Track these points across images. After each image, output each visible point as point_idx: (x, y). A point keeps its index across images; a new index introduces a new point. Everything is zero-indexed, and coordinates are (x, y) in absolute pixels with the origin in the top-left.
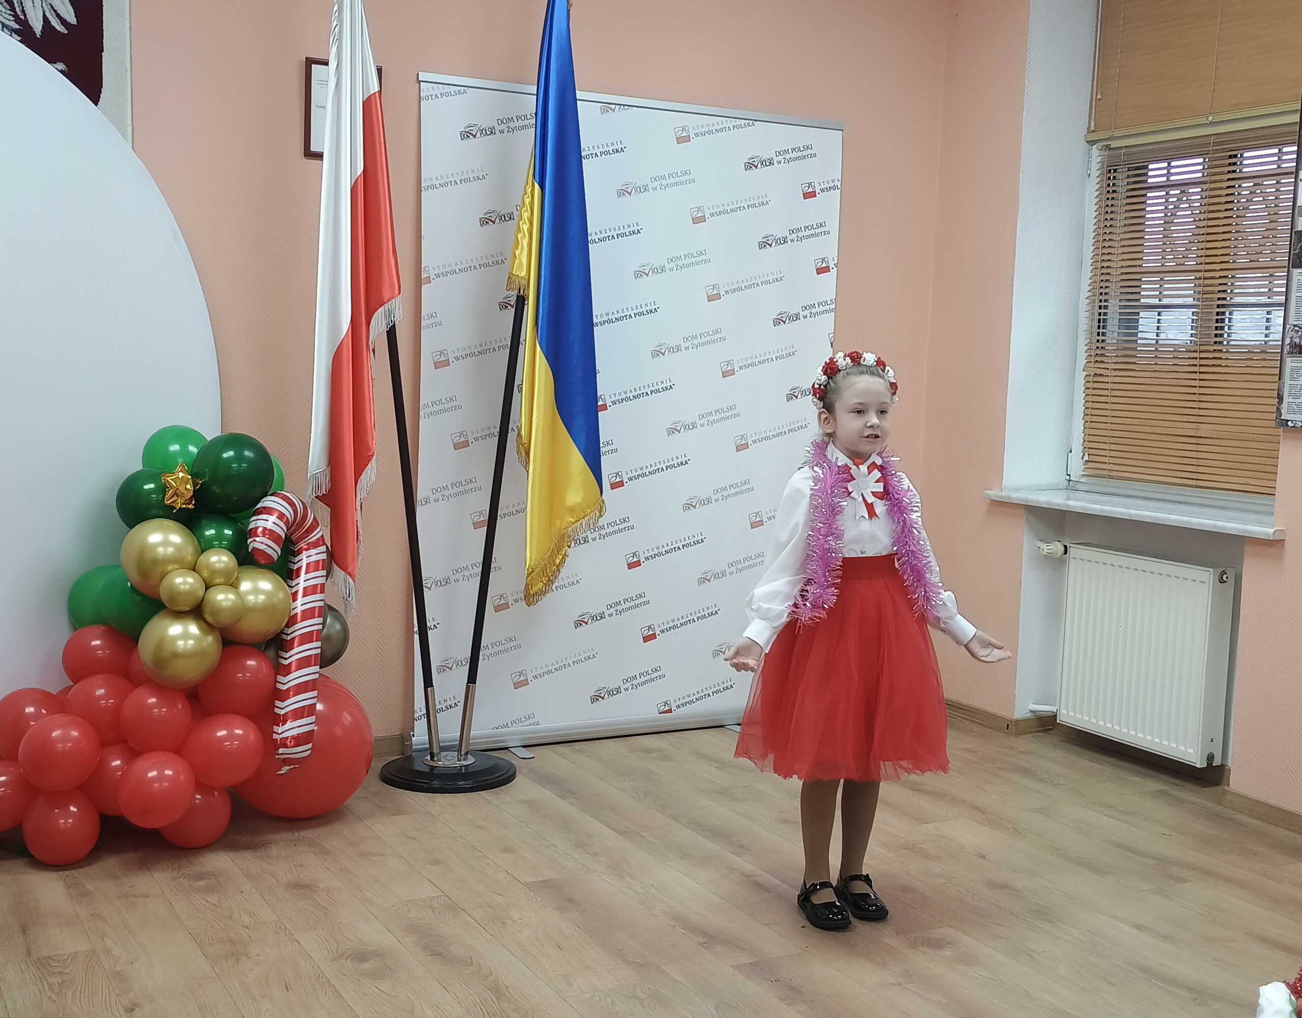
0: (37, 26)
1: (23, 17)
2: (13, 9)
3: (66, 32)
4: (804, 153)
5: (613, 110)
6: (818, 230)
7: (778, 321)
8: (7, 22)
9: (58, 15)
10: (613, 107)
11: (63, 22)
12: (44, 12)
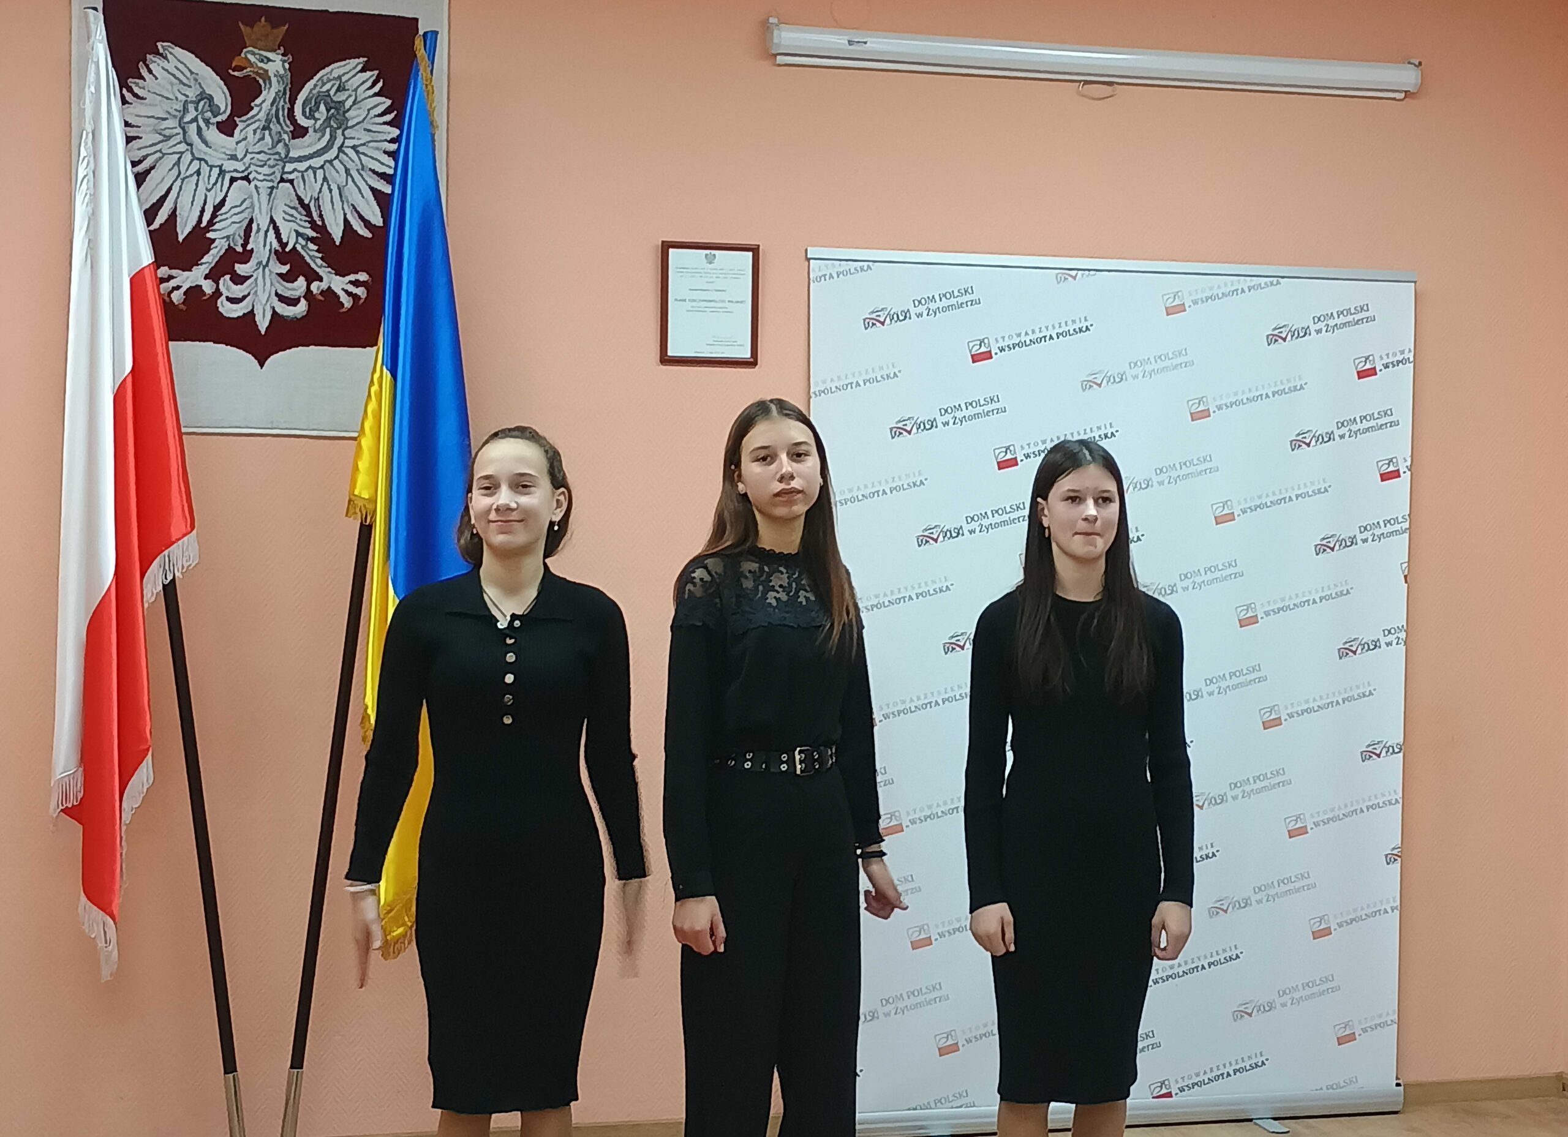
0: (337, 232)
1: (320, 223)
2: (309, 214)
3: (370, 235)
4: (1359, 316)
5: (1074, 278)
6: (1382, 420)
7: (1321, 549)
8: (301, 230)
9: (361, 217)
10: (1073, 272)
11: (367, 224)
12: (345, 215)
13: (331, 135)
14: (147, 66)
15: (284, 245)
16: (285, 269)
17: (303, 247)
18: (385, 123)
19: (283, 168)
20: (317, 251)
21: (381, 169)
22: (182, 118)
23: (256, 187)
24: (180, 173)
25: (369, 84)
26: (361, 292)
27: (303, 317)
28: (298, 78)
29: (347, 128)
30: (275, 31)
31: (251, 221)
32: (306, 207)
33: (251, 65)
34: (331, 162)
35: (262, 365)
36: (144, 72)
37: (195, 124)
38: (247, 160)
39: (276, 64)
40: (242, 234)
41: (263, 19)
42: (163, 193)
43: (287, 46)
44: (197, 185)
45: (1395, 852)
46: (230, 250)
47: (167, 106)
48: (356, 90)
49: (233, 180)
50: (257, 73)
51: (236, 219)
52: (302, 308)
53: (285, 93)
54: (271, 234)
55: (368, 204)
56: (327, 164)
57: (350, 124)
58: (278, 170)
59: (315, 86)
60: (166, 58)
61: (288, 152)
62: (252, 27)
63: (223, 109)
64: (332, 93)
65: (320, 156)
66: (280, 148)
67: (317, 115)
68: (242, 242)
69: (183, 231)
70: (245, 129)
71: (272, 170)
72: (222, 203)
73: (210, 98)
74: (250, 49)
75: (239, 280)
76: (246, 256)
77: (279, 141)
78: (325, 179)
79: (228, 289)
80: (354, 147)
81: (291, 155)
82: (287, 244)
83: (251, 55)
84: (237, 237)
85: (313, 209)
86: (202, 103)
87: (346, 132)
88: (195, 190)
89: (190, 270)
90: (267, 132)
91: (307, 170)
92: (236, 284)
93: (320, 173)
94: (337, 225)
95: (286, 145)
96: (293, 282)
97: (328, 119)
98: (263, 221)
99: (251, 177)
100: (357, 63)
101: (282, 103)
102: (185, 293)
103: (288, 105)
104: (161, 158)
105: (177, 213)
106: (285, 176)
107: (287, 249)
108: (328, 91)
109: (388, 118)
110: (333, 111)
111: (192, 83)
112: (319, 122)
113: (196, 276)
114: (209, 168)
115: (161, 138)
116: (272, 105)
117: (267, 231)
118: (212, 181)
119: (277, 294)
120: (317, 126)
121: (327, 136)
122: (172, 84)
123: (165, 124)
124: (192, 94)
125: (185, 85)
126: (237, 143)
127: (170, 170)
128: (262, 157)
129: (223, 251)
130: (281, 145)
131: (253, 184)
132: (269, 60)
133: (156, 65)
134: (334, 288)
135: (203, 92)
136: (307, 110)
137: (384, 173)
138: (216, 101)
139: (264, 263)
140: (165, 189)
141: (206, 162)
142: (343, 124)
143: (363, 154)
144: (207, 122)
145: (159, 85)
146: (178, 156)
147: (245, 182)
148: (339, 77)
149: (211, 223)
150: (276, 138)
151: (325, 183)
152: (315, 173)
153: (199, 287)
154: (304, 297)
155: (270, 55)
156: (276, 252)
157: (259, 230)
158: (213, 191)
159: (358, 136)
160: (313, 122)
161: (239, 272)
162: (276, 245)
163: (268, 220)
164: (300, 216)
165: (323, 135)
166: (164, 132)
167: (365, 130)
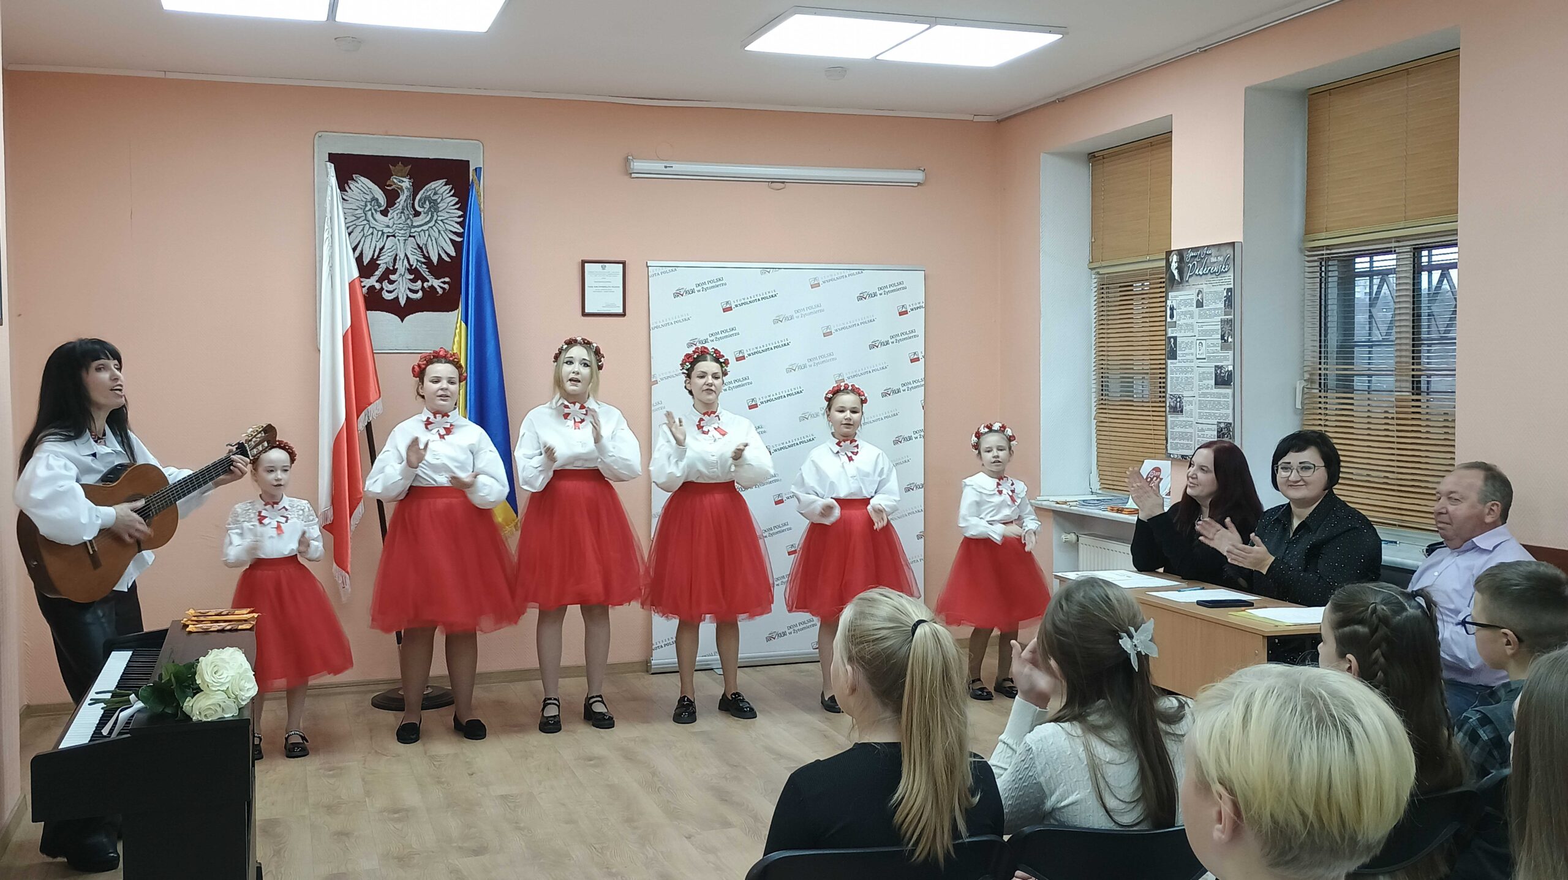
0: (435, 260)
1: (427, 255)
2: (422, 252)
3: (450, 261)
4: (899, 287)
5: (769, 272)
6: (911, 335)
7: (885, 395)
8: (419, 259)
9: (446, 252)
10: (768, 270)
11: (448, 255)
12: (438, 251)
13: (431, 215)
14: (349, 186)
15: (411, 266)
16: (412, 277)
17: (420, 267)
18: (456, 209)
19: (410, 230)
20: (427, 268)
21: (454, 230)
22: (365, 209)
23: (399, 240)
24: (364, 234)
25: (448, 191)
26: (446, 286)
27: (421, 299)
28: (416, 189)
29: (439, 211)
30: (406, 168)
31: (396, 255)
32: (421, 248)
33: (395, 184)
34: (431, 227)
35: (402, 321)
36: (347, 188)
37: (370, 212)
38: (394, 227)
39: (406, 183)
40: (392, 261)
41: (400, 163)
42: (356, 244)
43: (411, 175)
44: (372, 239)
45: (921, 534)
46: (387, 268)
47: (358, 203)
48: (442, 194)
49: (388, 236)
50: (399, 188)
51: (390, 254)
52: (420, 295)
53: (410, 196)
54: (406, 262)
55: (448, 245)
56: (430, 229)
57: (440, 209)
58: (408, 231)
59: (424, 192)
60: (357, 182)
61: (412, 223)
62: (395, 166)
63: (383, 204)
64: (431, 196)
65: (427, 224)
66: (409, 221)
67: (425, 206)
68: (392, 265)
69: (366, 261)
70: (393, 213)
71: (405, 232)
72: (383, 248)
73: (377, 200)
74: (394, 176)
75: (391, 282)
76: (394, 271)
77: (409, 218)
78: (429, 235)
79: (387, 287)
80: (442, 220)
81: (414, 224)
82: (413, 265)
83: (394, 179)
84: (390, 263)
85: (424, 249)
86: (373, 202)
87: (438, 214)
88: (371, 242)
89: (369, 278)
90: (403, 215)
91: (421, 231)
92: (390, 284)
93: (427, 233)
94: (435, 256)
95: (411, 220)
96: (415, 283)
97: (430, 208)
98: (402, 256)
99: (396, 235)
100: (443, 181)
101: (409, 201)
102: (368, 289)
103: (412, 202)
104: (355, 228)
105: (363, 252)
106: (411, 234)
107: (413, 268)
108: (430, 195)
109: (457, 206)
110: (432, 204)
111: (368, 193)
112: (426, 209)
113: (372, 281)
114: (376, 232)
115: (356, 218)
116: (405, 202)
117: (403, 260)
118: (379, 237)
119: (409, 289)
120: (425, 211)
121: (430, 216)
122: (359, 193)
123: (357, 212)
124: (369, 198)
125: (366, 194)
126: (390, 219)
127: (360, 233)
128: (401, 226)
129: (384, 269)
130: (409, 220)
131: (397, 238)
132: (403, 181)
133: (352, 184)
134: (434, 284)
135: (374, 197)
136: (421, 204)
137: (456, 232)
138: (380, 201)
139: (403, 274)
140: (358, 241)
141: (376, 229)
142: (437, 210)
143: (446, 223)
144: (376, 210)
145: (354, 194)
146: (363, 226)
147: (393, 238)
148: (435, 189)
149: (378, 256)
150: (407, 217)
151: (429, 239)
152: (425, 233)
153: (374, 286)
154: (421, 289)
155: (404, 179)
156: (408, 269)
157: (400, 259)
158: (379, 242)
159: (444, 215)
160: (423, 209)
161: (391, 279)
162: (408, 266)
163: (404, 255)
164: (418, 252)
165: (428, 215)
166: (357, 216)
167: (447, 212)
